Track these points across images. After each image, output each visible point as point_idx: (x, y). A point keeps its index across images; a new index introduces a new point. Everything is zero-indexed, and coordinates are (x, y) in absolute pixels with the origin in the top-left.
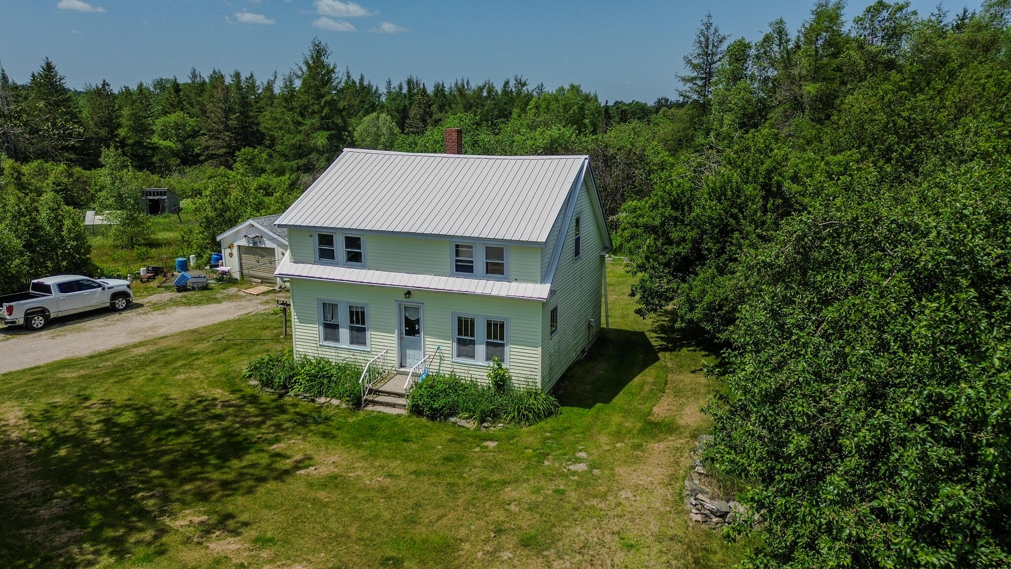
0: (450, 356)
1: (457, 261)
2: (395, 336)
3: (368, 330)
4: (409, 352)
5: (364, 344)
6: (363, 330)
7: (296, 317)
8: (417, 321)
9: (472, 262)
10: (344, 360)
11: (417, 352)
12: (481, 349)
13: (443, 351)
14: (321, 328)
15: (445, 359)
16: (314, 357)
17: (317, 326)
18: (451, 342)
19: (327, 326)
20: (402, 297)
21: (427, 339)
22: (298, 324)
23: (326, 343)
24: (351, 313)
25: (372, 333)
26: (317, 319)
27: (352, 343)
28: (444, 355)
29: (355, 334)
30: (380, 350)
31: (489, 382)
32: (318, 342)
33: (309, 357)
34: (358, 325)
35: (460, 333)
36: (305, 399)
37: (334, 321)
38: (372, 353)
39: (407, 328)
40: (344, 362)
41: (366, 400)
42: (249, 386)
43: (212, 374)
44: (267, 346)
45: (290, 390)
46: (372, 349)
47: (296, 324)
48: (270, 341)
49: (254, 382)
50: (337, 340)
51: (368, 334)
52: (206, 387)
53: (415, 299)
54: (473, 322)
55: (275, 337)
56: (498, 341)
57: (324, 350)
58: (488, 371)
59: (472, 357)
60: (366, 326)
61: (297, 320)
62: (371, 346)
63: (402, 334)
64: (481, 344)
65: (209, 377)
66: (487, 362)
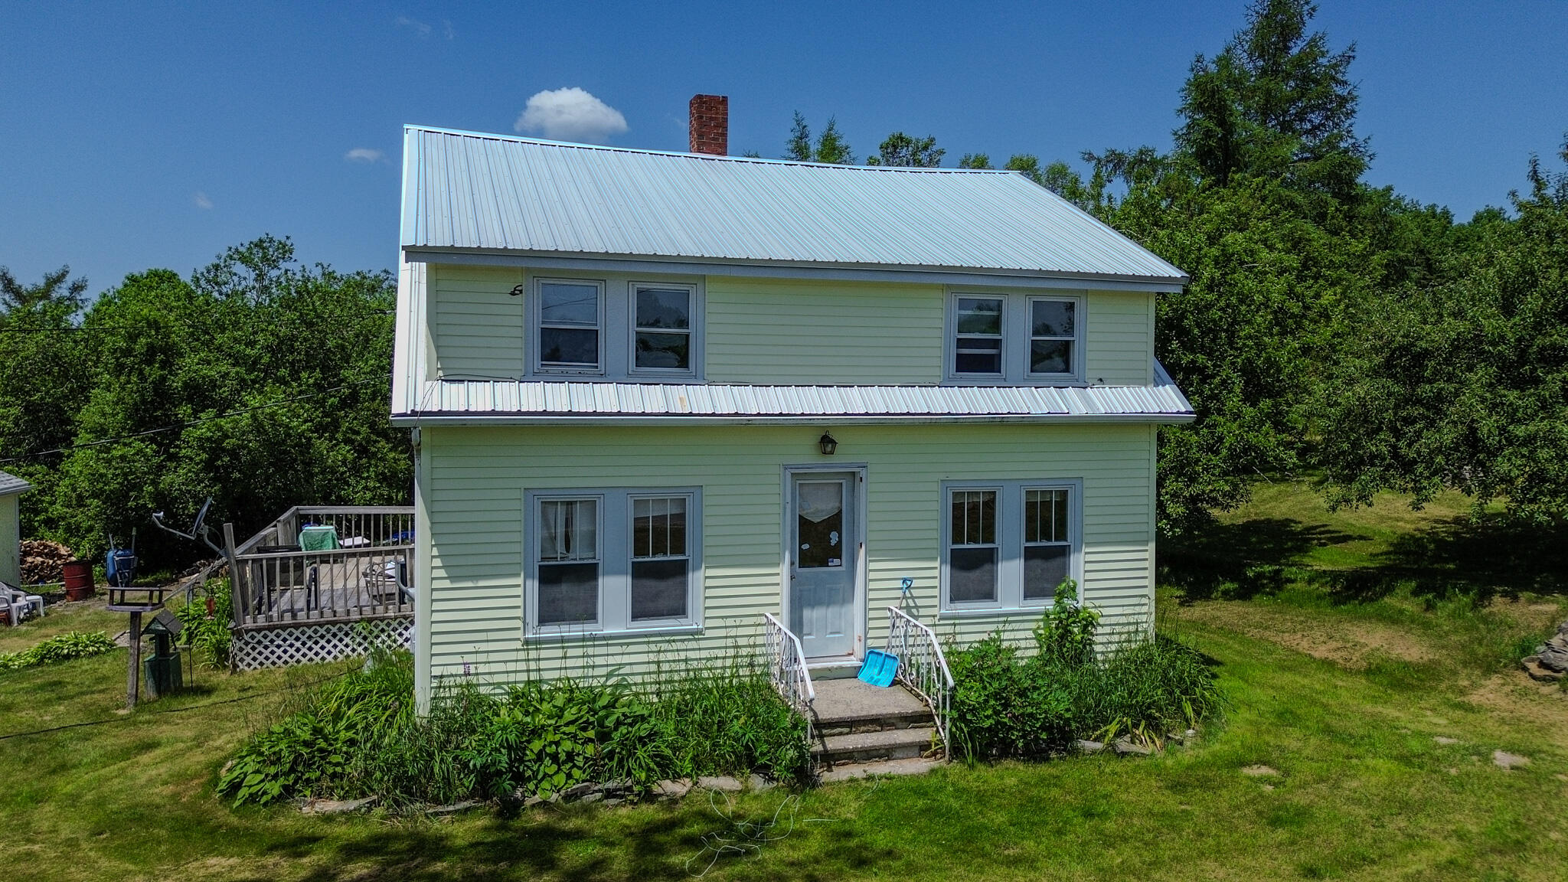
0: (936, 602)
1: (961, 343)
2: (784, 570)
3: (697, 568)
4: (807, 613)
5: (680, 611)
6: (680, 570)
7: (437, 562)
8: (834, 522)
9: (997, 344)
10: (609, 676)
11: (831, 612)
12: (1010, 572)
13: (915, 593)
14: (534, 585)
15: (922, 612)
16: (499, 685)
17: (520, 581)
18: (937, 564)
19: (550, 576)
20: (805, 454)
21: (872, 566)
22: (447, 584)
23: (551, 631)
24: (640, 523)
25: (710, 572)
26: (518, 559)
27: (636, 616)
28: (919, 602)
29: (651, 585)
30: (738, 622)
31: (1035, 652)
32: (519, 634)
33: (483, 690)
34: (660, 558)
35: (957, 538)
36: (613, 801)
37: (579, 555)
38: (708, 634)
39: (806, 546)
40: (612, 681)
41: (814, 756)
42: (328, 818)
43: (65, 833)
44: (115, 738)
45: (531, 786)
46: (709, 623)
47: (436, 584)
48: (105, 727)
49: (332, 806)
50: (591, 616)
51: (696, 580)
52: (131, 867)
53: (844, 456)
54: (990, 504)
55: (100, 717)
56: (1054, 543)
57: (544, 654)
58: (1034, 625)
59: (989, 595)
60: (689, 554)
61: (442, 573)
62: (709, 613)
63: (792, 564)
64: (1011, 558)
65: (72, 843)
66: (1029, 602)
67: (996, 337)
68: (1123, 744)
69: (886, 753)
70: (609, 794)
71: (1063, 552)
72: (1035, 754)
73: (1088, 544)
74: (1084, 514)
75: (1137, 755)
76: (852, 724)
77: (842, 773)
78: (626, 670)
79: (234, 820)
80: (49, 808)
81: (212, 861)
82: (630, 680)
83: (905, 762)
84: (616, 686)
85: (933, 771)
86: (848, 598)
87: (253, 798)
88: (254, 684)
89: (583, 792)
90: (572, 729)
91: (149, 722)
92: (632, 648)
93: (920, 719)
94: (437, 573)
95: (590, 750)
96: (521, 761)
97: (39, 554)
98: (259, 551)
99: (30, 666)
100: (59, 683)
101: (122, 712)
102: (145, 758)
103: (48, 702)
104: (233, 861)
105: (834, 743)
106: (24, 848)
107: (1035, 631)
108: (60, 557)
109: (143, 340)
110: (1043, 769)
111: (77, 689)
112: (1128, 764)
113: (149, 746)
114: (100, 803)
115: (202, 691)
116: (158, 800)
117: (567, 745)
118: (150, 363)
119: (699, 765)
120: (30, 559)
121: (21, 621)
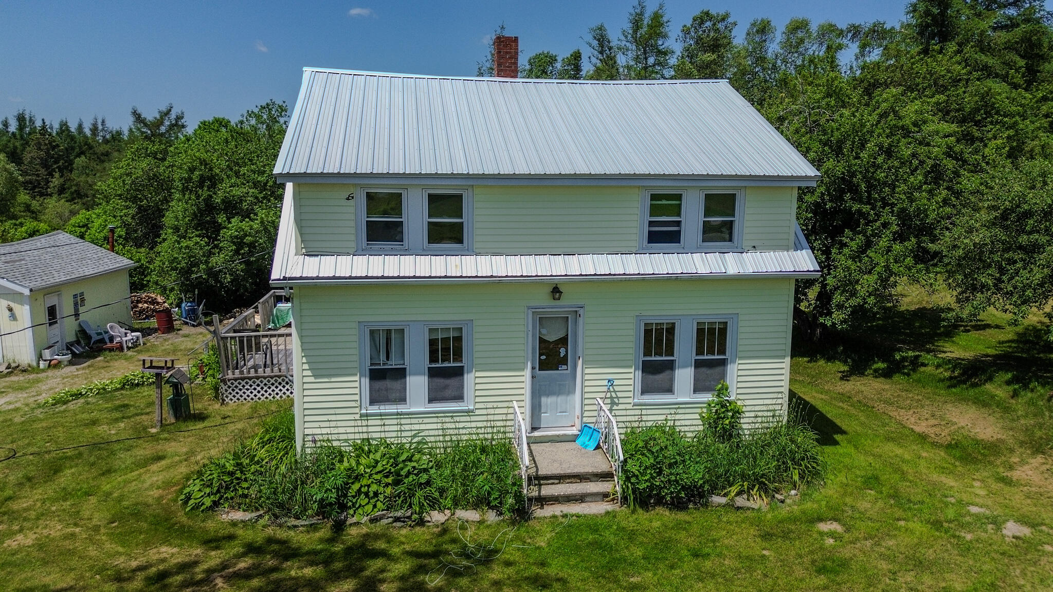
0: (631, 394)
1: (651, 224)
2: (528, 373)
3: (470, 371)
4: (545, 401)
5: (460, 398)
6: (459, 373)
7: (306, 366)
8: (564, 341)
9: (678, 223)
10: (414, 436)
11: (560, 399)
12: (684, 376)
13: (617, 388)
14: (366, 381)
15: (621, 401)
16: (346, 441)
17: (357, 378)
18: (632, 370)
19: (376, 375)
20: (543, 300)
21: (587, 371)
22: (312, 379)
23: (374, 409)
24: (433, 343)
25: (478, 374)
26: (356, 365)
27: (431, 400)
28: (619, 395)
29: (441, 381)
30: (495, 405)
31: (701, 428)
32: (357, 410)
33: (335, 444)
34: (446, 364)
35: (647, 353)
36: (398, 524)
37: (393, 363)
38: (478, 412)
39: (543, 357)
40: (415, 440)
41: (530, 499)
42: (234, 524)
43: (95, 521)
44: (144, 450)
45: (351, 512)
46: (478, 406)
47: (306, 380)
48: (140, 442)
49: (238, 515)
50: (402, 400)
51: (469, 379)
52: (121, 549)
53: (568, 301)
54: (671, 330)
55: (141, 433)
56: (716, 357)
57: (370, 423)
58: (699, 411)
59: (670, 390)
60: (465, 363)
61: (309, 373)
62: (478, 399)
63: (533, 368)
64: (685, 366)
65: (96, 529)
66: (697, 395)
67: (679, 219)
68: (740, 501)
69: (581, 498)
70: (397, 519)
71: (723, 363)
72: (678, 505)
73: (741, 358)
74: (736, 339)
75: (748, 509)
76: (561, 478)
77: (549, 511)
78: (426, 433)
79: (184, 519)
80: (93, 500)
81: (164, 549)
82: (428, 439)
83: (593, 505)
84: (418, 443)
85: (608, 513)
86: (572, 391)
87: (196, 507)
88: (231, 414)
89: (381, 517)
90: (378, 477)
91: (166, 439)
92: (426, 420)
93: (606, 476)
94: (306, 373)
95: (389, 490)
96: (345, 496)
97: (146, 302)
98: (235, 331)
99: (117, 390)
100: (126, 406)
101: (154, 431)
102: (154, 467)
103: (117, 420)
104: (175, 550)
105: (548, 490)
106: (70, 530)
107: (700, 414)
108: (158, 303)
109: (197, 173)
110: (682, 516)
111: (135, 411)
112: (741, 515)
113: (160, 458)
114: (120, 500)
115: (201, 417)
116: (150, 501)
117: (374, 488)
118: (202, 187)
119: (456, 503)
120: (140, 305)
121: (129, 348)
